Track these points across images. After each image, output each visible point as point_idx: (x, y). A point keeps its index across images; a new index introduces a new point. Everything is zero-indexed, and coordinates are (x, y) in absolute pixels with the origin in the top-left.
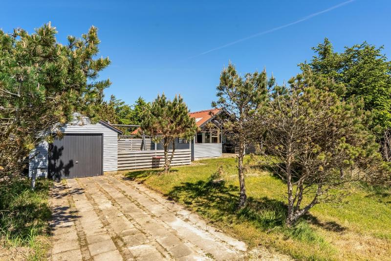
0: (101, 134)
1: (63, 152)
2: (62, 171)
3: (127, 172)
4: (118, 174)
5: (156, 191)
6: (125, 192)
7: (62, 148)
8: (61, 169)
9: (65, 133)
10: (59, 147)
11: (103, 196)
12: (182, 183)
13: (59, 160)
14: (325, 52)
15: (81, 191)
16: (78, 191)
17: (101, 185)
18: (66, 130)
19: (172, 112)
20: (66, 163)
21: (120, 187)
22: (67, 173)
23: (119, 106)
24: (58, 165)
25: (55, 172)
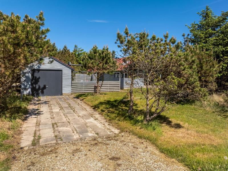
0: (61, 70)
1: (40, 80)
2: (40, 91)
3: (78, 94)
4: (71, 95)
5: (88, 105)
6: (70, 104)
7: (39, 78)
8: (39, 90)
9: (40, 69)
10: (37, 77)
11: (57, 106)
12: (105, 101)
13: (38, 85)
14: (206, 16)
15: (47, 103)
16: (46, 103)
17: (59, 100)
18: (41, 67)
19: (101, 57)
20: (42, 86)
21: (68, 102)
22: (43, 92)
23: (80, 52)
24: (37, 87)
25: (36, 92)
